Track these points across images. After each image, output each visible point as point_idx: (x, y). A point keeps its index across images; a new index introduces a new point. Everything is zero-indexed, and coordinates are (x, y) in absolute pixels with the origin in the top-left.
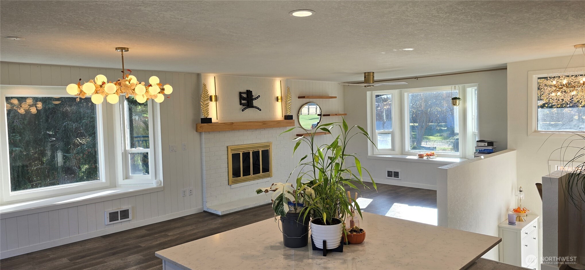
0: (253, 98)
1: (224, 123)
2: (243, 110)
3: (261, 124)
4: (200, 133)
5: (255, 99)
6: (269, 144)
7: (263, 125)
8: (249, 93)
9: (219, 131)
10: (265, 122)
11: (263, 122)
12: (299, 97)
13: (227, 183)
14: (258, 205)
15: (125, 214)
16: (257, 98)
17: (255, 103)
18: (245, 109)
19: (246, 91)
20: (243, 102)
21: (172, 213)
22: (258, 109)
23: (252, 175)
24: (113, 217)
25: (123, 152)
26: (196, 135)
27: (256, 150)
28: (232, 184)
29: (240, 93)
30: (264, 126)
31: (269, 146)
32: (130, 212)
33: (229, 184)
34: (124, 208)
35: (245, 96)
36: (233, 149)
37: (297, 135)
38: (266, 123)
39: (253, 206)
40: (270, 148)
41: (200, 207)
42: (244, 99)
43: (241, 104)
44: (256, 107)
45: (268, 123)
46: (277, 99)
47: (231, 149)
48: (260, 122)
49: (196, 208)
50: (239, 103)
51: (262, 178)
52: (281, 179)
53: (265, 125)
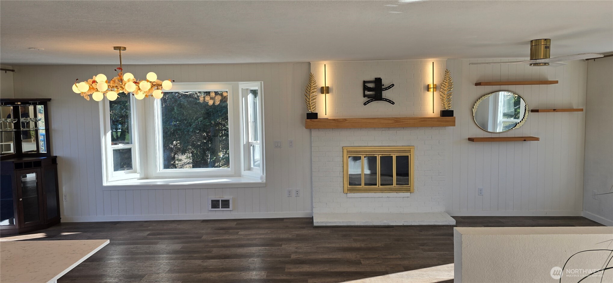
0: (382, 88)
1: (334, 120)
2: (365, 104)
3: (390, 122)
4: (311, 130)
5: (386, 89)
6: (410, 149)
7: (395, 123)
8: (378, 81)
9: (333, 128)
10: (399, 120)
11: (395, 119)
12: (477, 84)
13: (342, 190)
14: (371, 224)
15: (226, 204)
16: (389, 87)
17: (385, 94)
18: (368, 102)
19: (374, 80)
20: (367, 93)
21: (274, 211)
22: (390, 101)
23: (380, 186)
24: (215, 204)
25: (245, 143)
26: (306, 132)
27: (387, 154)
28: (348, 192)
29: (365, 82)
30: (397, 124)
31: (409, 151)
32: (231, 202)
33: (343, 192)
34: (225, 198)
35: (371, 85)
36: (349, 151)
37: (469, 138)
38: (401, 120)
39: (362, 224)
40: (411, 153)
41: (309, 211)
42: (369, 89)
43: (365, 96)
44: (386, 100)
45: (404, 120)
46: (428, 88)
47: (347, 151)
48: (389, 119)
49: (303, 212)
50: (362, 95)
51: (397, 192)
52: (432, 198)
53: (399, 124)
